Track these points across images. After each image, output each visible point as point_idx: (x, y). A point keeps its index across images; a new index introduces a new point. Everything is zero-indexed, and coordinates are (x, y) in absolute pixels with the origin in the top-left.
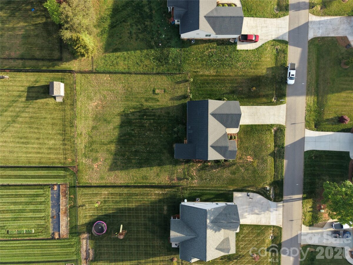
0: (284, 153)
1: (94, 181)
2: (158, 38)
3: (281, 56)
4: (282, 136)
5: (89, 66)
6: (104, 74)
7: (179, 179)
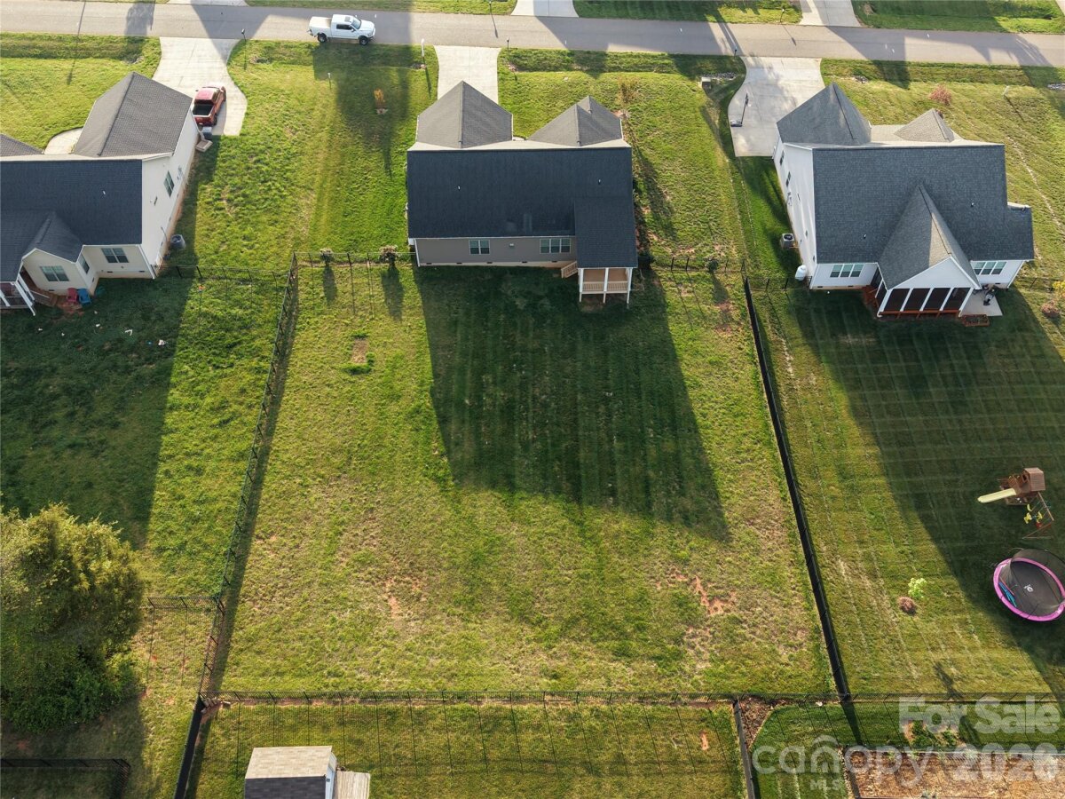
0: (588, 52)
1: (798, 615)
2: (132, 349)
3: (284, 54)
4: (535, 54)
5: (190, 627)
6: (250, 558)
7: (720, 295)
